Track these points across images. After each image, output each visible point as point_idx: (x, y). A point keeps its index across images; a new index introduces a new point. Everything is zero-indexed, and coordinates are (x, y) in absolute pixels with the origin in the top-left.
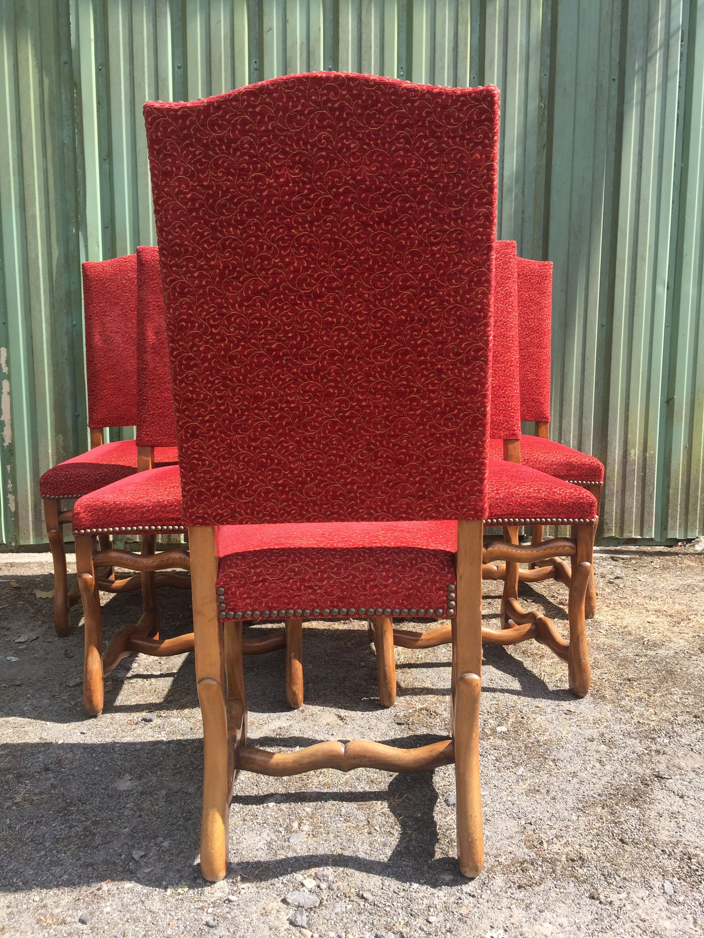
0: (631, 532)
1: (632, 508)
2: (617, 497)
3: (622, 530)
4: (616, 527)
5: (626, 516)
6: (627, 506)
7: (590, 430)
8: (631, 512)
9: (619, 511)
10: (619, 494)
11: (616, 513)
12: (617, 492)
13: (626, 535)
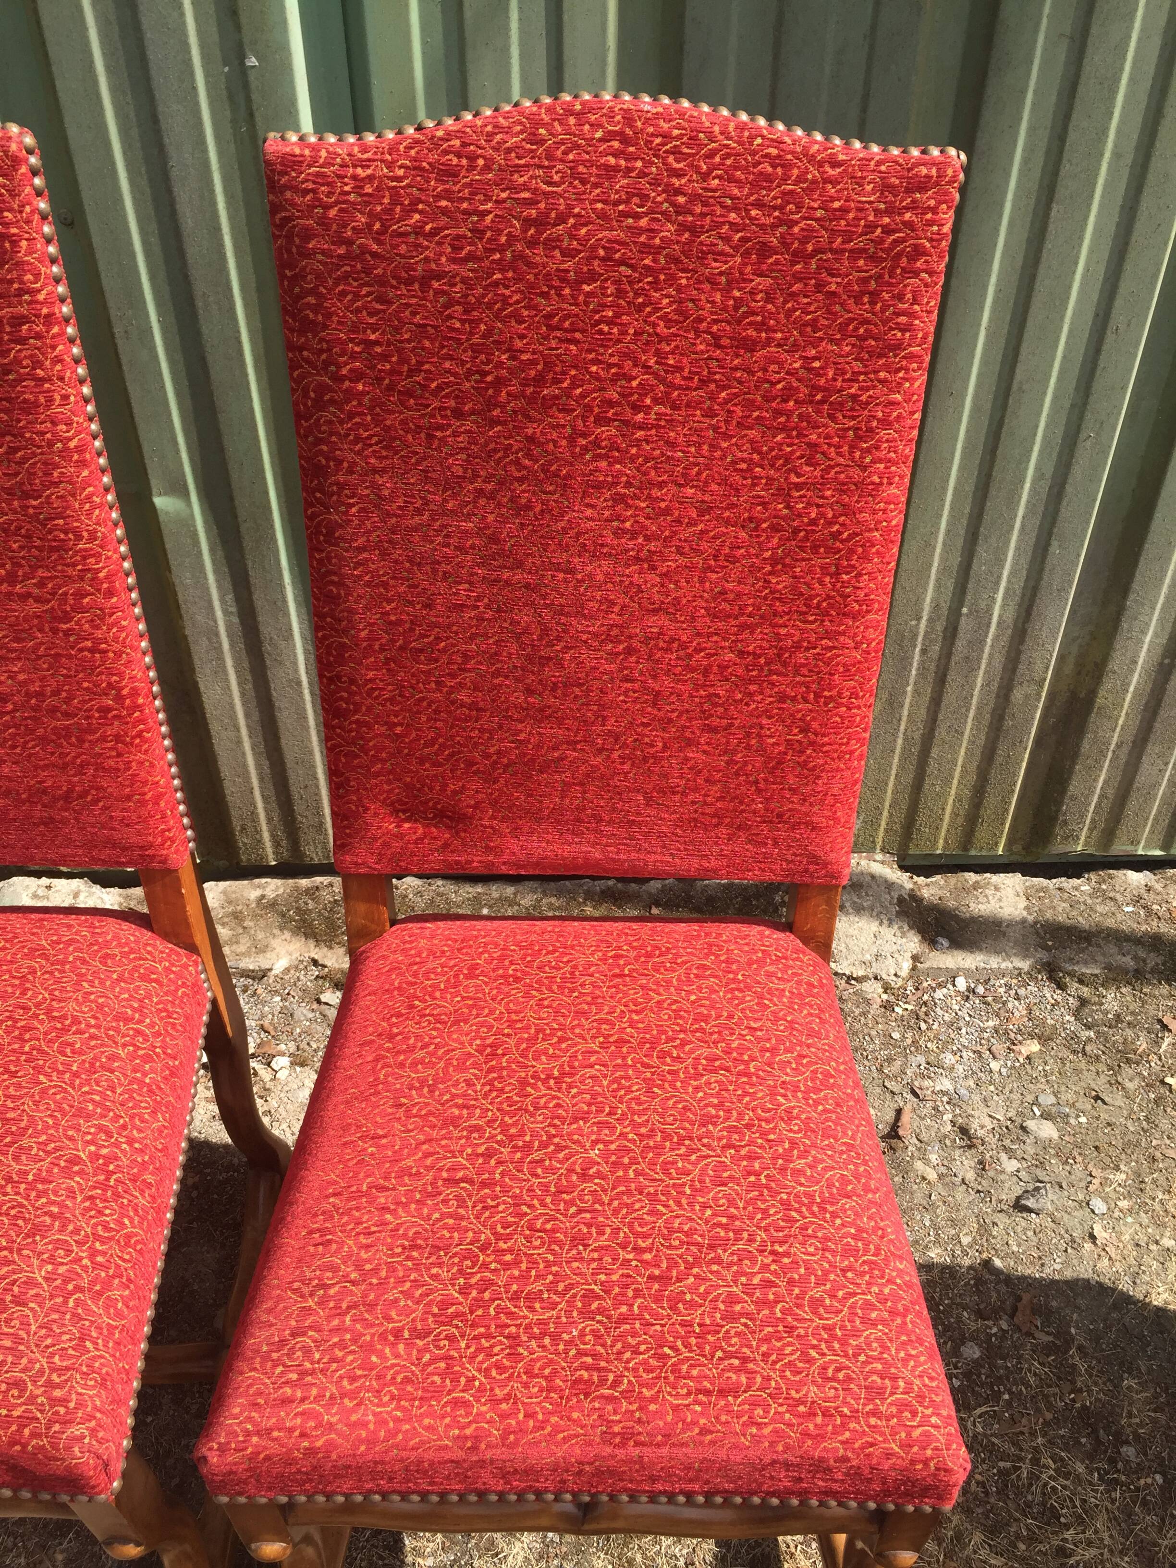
0: (1135, 842)
1: (1156, 785)
2: (1115, 757)
3: (1109, 835)
4: (1091, 830)
5: (1133, 804)
6: (1141, 779)
7: (1070, 574)
8: (1149, 797)
9: (1111, 792)
10: (1125, 750)
11: (1102, 796)
12: (1119, 746)
13: (1120, 848)
